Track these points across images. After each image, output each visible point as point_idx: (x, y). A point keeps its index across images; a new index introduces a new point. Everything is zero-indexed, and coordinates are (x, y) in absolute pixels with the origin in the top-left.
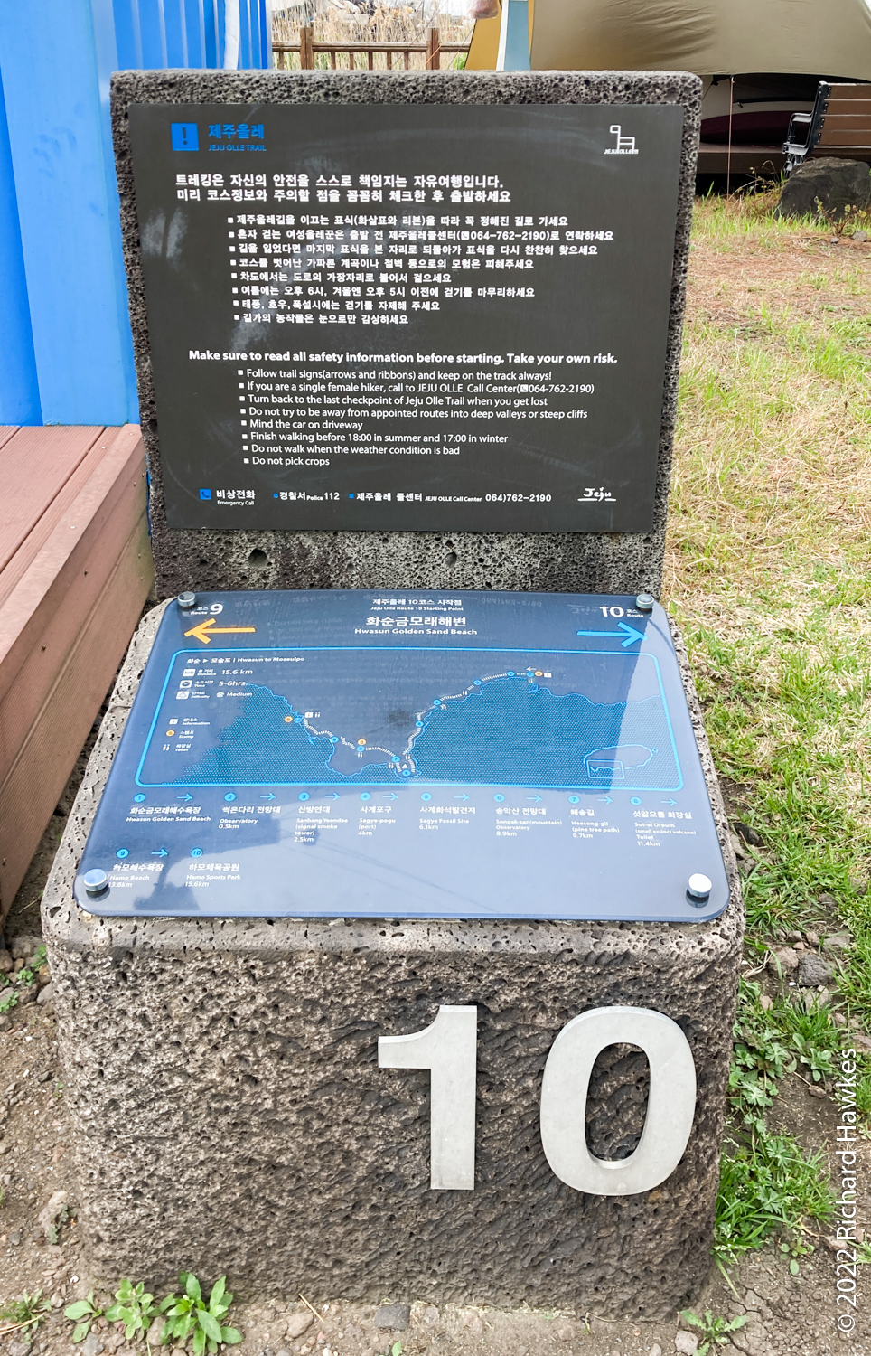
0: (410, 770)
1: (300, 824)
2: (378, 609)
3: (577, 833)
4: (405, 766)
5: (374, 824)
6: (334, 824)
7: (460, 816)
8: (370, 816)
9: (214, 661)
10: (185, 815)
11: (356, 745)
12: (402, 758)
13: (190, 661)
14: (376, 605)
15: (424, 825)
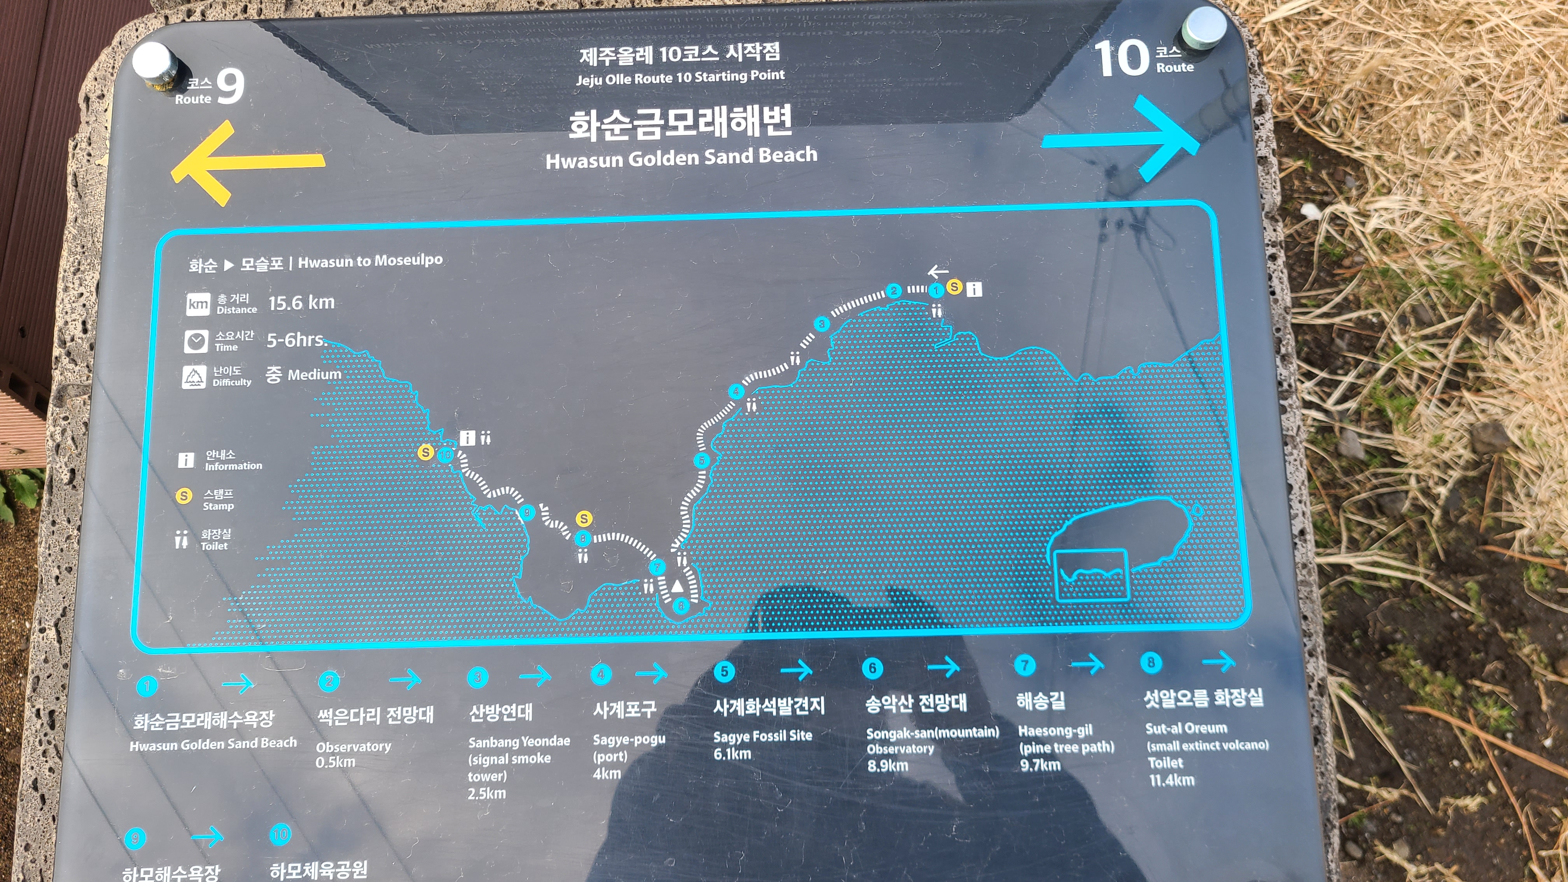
0: (686, 594)
1: (476, 752)
2: (593, 82)
3: (1031, 757)
4: (677, 588)
5: (622, 747)
6: (545, 751)
7: (794, 722)
8: (614, 726)
9: (247, 264)
10: (242, 732)
11: (574, 528)
12: (670, 559)
13: (196, 266)
14: (587, 70)
15: (724, 746)
